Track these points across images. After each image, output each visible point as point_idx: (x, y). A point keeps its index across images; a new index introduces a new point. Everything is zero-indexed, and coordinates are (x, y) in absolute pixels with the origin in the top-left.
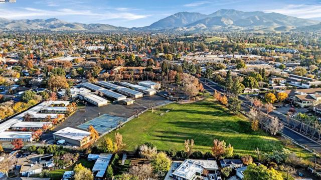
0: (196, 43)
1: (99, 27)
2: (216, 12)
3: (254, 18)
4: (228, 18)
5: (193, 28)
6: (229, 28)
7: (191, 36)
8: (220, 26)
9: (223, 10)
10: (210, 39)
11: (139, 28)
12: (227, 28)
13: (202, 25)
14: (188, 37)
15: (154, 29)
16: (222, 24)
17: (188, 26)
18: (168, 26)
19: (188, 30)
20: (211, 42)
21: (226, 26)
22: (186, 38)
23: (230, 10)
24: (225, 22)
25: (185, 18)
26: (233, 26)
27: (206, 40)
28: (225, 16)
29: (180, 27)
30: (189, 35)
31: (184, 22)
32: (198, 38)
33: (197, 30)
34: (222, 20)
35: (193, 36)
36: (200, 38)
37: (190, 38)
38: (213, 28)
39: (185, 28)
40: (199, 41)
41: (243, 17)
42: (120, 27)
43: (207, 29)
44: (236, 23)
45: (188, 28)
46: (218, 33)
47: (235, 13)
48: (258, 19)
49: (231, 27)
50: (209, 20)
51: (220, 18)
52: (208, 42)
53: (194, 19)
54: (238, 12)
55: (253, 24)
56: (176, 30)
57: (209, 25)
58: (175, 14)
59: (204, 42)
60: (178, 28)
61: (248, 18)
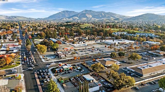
0: (74, 28)
1: (15, 18)
2: (83, 11)
3: (101, 15)
4: (89, 14)
5: (71, 19)
6: (90, 19)
7: (70, 23)
8: (86, 18)
9: (86, 10)
10: (83, 25)
11: (41, 19)
12: (89, 19)
13: (76, 17)
14: (68, 24)
15: (50, 19)
16: (86, 17)
17: (69, 18)
18: (58, 18)
19: (69, 20)
20: (84, 27)
21: (89, 18)
22: (67, 24)
23: (89, 10)
24: (88, 16)
25: (67, 14)
26: (92, 18)
27: (80, 26)
28: (87, 13)
29: (64, 18)
30: (69, 23)
31: (67, 16)
32: (75, 24)
33: (74, 20)
34: (86, 15)
35: (72, 23)
36: (76, 25)
37: (70, 25)
38: (82, 19)
39: (67, 19)
40: (76, 26)
41: (96, 14)
42: (30, 18)
43: (79, 19)
44: (93, 17)
45: (69, 19)
46: (86, 22)
47: (92, 12)
48: (104, 15)
49: (91, 19)
50: (79, 15)
51: (85, 14)
52: (82, 27)
53: (72, 14)
54: (93, 12)
55: (101, 17)
56: (62, 20)
57: (80, 18)
58: (62, 12)
59: (80, 27)
60: (63, 19)
61: (99, 14)
